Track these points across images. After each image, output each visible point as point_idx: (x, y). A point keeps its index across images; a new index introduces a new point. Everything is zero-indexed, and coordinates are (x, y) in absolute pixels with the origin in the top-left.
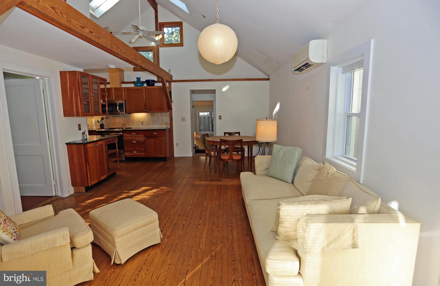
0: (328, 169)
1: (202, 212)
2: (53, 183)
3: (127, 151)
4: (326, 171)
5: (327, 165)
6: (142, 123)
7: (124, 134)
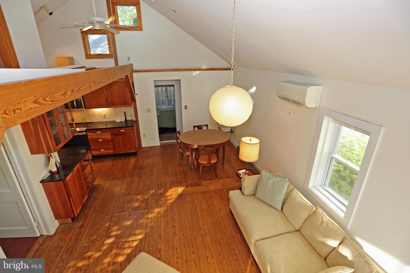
0: (322, 215)
1: (203, 237)
2: (35, 224)
3: (94, 150)
4: (320, 218)
5: (320, 211)
6: (105, 117)
7: (87, 133)
